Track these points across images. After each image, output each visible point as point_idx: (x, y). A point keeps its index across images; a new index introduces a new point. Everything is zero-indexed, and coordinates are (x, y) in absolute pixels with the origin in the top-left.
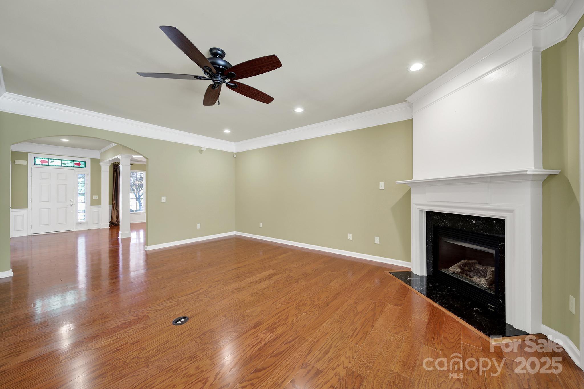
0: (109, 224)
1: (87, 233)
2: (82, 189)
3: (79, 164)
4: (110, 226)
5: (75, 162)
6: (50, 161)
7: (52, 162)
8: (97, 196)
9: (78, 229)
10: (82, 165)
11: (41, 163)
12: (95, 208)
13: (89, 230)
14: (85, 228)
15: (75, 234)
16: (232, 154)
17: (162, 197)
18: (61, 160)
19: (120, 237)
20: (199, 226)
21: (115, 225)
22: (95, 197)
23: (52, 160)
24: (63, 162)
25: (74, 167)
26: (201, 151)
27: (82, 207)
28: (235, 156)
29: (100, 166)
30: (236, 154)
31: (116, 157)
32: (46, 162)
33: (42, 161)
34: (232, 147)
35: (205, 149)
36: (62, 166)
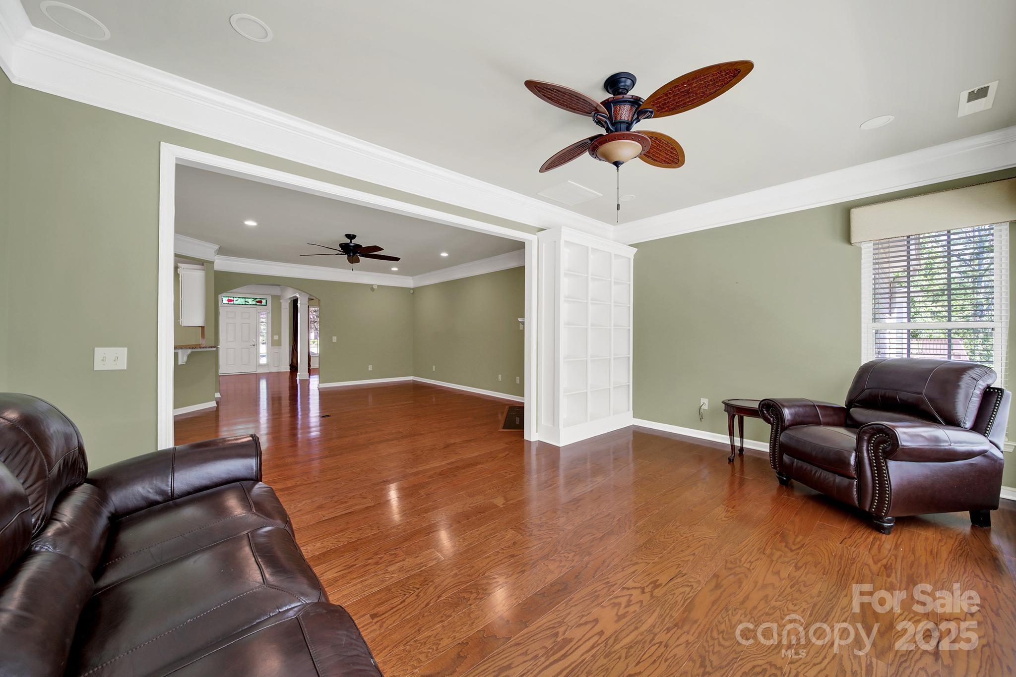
0: (289, 367)
1: (268, 376)
2: (263, 327)
3: (261, 302)
4: (290, 369)
5: (257, 300)
6: (235, 299)
7: (237, 300)
8: (277, 336)
9: (260, 371)
10: (264, 302)
11: (227, 303)
12: (276, 349)
13: (270, 373)
14: (266, 370)
15: (257, 377)
16: (410, 289)
17: (333, 337)
18: (245, 298)
19: (298, 378)
20: (370, 368)
21: (294, 368)
22: (276, 337)
23: (237, 299)
24: (246, 300)
25: (256, 305)
26: (373, 289)
27: (263, 349)
28: (412, 292)
29: (281, 303)
30: (414, 289)
31: (295, 295)
32: (231, 301)
33: (229, 300)
34: (409, 282)
35: (376, 286)
36: (245, 304)
